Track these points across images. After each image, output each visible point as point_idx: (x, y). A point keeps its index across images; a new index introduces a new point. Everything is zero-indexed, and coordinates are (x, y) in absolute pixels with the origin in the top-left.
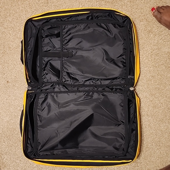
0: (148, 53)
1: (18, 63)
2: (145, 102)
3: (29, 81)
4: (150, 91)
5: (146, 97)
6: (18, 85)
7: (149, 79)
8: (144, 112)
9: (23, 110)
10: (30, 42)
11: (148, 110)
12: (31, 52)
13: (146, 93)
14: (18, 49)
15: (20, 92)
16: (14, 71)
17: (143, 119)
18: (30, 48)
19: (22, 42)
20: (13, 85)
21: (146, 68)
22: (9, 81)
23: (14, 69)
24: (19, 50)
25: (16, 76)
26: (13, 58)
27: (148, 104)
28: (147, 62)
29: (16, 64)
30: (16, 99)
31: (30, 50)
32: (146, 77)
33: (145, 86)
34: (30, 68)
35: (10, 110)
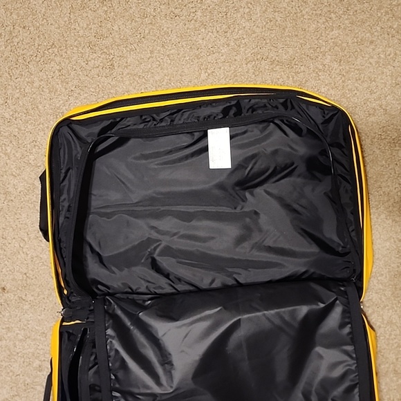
0: (392, 200)
1: (32, 236)
2: (387, 337)
3: (65, 292)
5: (390, 323)
6: (32, 298)
8: (387, 365)
9: (50, 377)
10: (66, 182)
11: (397, 359)
13: (391, 311)
14: (30, 196)
16: (19, 257)
17: (384, 384)
19: (42, 178)
22: (8, 287)
23: (21, 252)
24: (34, 199)
25: (25, 271)
26: (17, 223)
27: (396, 341)
29: (26, 239)
33: (388, 293)
35: (12, 368)
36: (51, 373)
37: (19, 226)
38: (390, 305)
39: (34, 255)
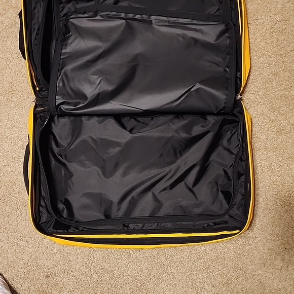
0: (265, 28)
1: (15, 56)
2: (260, 124)
3: (38, 89)
4: (271, 102)
5: (262, 114)
6: (16, 100)
7: (267, 79)
8: (260, 143)
9: (28, 146)
10: (36, 11)
11: (267, 139)
12: (38, 30)
13: (263, 106)
14: (13, 29)
15: (21, 113)
16: (6, 71)
17: (257, 156)
18: (35, 23)
19: (20, 14)
20: (8, 99)
21: (262, 59)
23: (7, 68)
24: (16, 31)
25: (11, 81)
27: (266, 126)
28: (264, 47)
29: (11, 59)
30: (13, 126)
31: (36, 27)
32: (261, 75)
33: (261, 93)
34: (38, 61)
35: (3, 147)
36: (29, 143)
37: (6, 49)
38: (262, 102)
39: (17, 70)
